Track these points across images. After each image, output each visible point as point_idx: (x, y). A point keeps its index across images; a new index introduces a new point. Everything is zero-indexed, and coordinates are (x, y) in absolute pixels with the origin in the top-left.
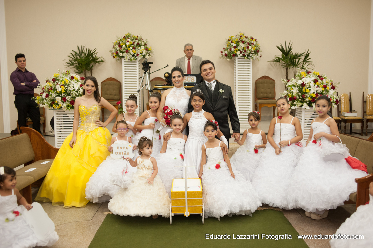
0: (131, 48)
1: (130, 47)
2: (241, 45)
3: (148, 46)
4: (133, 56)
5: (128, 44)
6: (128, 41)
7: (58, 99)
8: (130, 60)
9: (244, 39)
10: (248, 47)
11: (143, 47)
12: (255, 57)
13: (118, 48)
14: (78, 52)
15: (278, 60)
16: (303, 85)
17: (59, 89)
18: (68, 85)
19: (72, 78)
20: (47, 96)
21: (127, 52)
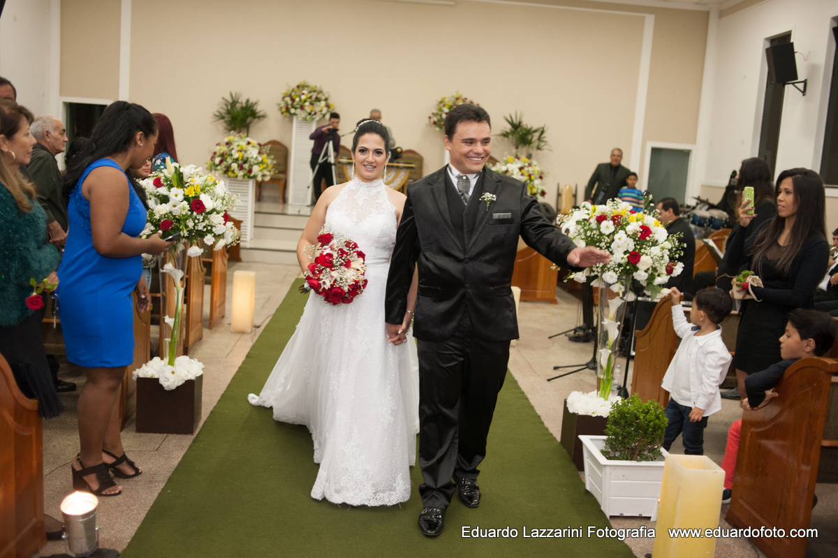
0: (307, 104)
1: (305, 101)
3: (330, 101)
4: (310, 114)
5: (303, 97)
6: (303, 94)
7: (235, 166)
8: (305, 119)
11: (323, 103)
13: (290, 102)
14: (231, 101)
15: (505, 135)
17: (236, 155)
18: (246, 151)
19: (249, 143)
21: (302, 108)
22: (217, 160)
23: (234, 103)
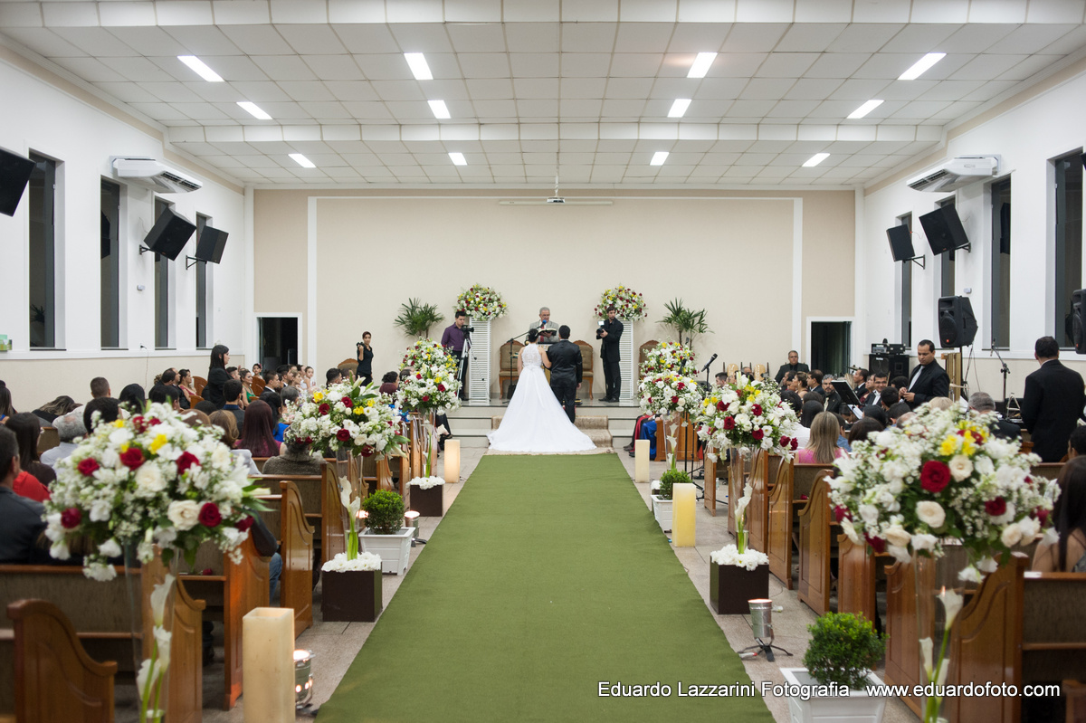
0: (481, 305)
1: (480, 303)
2: (619, 303)
3: (501, 301)
4: (484, 314)
5: (477, 300)
6: (477, 296)
8: (480, 319)
9: (623, 294)
10: (627, 306)
11: (496, 304)
12: (636, 317)
13: (465, 305)
14: (410, 307)
15: (669, 321)
17: (425, 357)
18: (433, 353)
19: (435, 346)
21: (477, 309)
22: (409, 362)
23: (414, 308)
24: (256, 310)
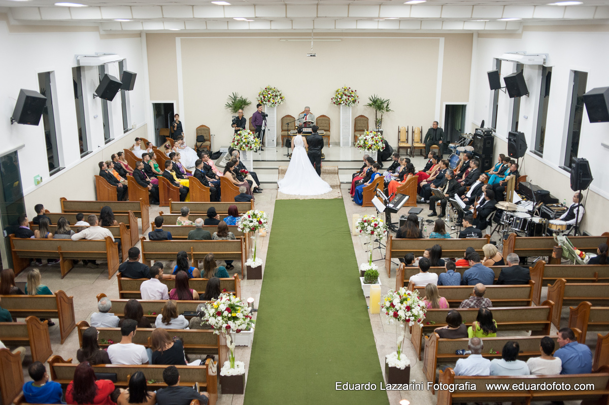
0: (271, 99)
1: (270, 98)
2: (345, 97)
3: (282, 95)
4: (273, 103)
5: (269, 96)
6: (269, 94)
7: (244, 145)
8: (271, 106)
9: (346, 92)
10: (348, 99)
11: (279, 97)
12: (353, 105)
13: (263, 98)
14: (233, 97)
15: (370, 105)
16: (366, 139)
18: (248, 138)
19: (249, 134)
20: (238, 144)
21: (269, 101)
23: (235, 98)
24: (151, 99)
